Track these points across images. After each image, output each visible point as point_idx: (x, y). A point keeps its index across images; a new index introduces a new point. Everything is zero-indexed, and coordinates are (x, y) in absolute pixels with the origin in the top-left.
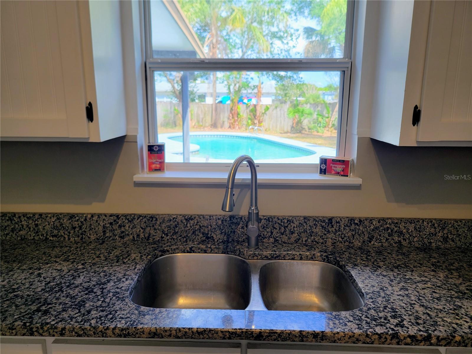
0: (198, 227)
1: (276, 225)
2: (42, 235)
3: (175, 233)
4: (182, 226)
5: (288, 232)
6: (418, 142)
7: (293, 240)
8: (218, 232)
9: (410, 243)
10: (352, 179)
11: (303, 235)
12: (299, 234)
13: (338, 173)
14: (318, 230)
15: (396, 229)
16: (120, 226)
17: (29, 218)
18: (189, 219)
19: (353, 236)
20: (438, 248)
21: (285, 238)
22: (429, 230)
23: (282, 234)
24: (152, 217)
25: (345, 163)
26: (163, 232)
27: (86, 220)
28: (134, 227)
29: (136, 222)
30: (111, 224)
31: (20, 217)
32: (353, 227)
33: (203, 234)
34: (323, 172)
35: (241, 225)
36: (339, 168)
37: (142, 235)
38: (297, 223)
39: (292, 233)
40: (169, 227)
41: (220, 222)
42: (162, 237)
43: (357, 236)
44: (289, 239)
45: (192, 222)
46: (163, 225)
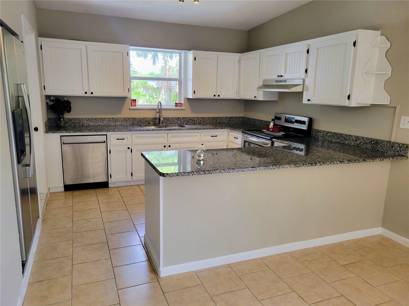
0: (146, 120)
1: (166, 119)
2: (104, 124)
3: (141, 122)
4: (142, 120)
5: (169, 121)
6: (195, 97)
7: (170, 123)
8: (152, 121)
9: (196, 123)
10: (182, 108)
11: (172, 122)
12: (171, 121)
13: (179, 106)
14: (176, 120)
15: (193, 119)
16: (126, 121)
17: (101, 119)
18: (144, 118)
19: (184, 121)
20: (202, 123)
21: (168, 123)
22: (200, 119)
23: (167, 122)
24: (135, 118)
25: (181, 104)
26: (137, 122)
27: (117, 119)
28: (130, 121)
29: (130, 119)
30: (124, 120)
31: (98, 119)
32: (184, 119)
33: (148, 122)
34: (176, 106)
35: (157, 120)
36: (180, 105)
37: (132, 123)
38: (171, 119)
39: (170, 121)
40: (139, 120)
41: (152, 119)
42: (137, 123)
43: (185, 121)
44: (169, 123)
45: (145, 119)
46: (138, 120)
